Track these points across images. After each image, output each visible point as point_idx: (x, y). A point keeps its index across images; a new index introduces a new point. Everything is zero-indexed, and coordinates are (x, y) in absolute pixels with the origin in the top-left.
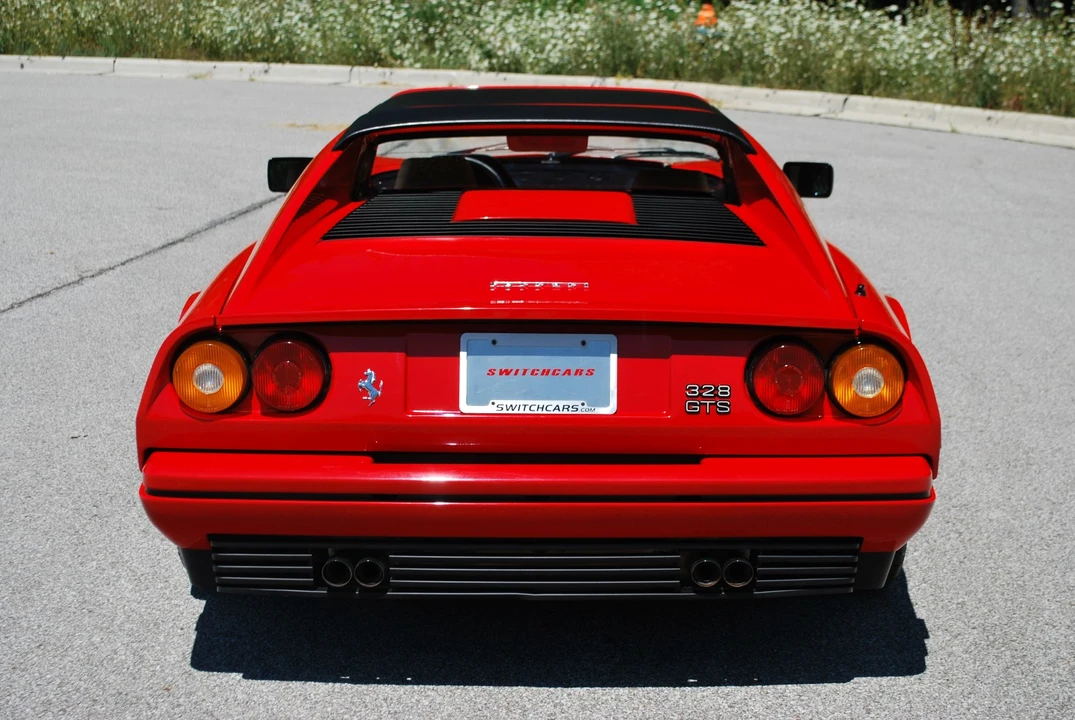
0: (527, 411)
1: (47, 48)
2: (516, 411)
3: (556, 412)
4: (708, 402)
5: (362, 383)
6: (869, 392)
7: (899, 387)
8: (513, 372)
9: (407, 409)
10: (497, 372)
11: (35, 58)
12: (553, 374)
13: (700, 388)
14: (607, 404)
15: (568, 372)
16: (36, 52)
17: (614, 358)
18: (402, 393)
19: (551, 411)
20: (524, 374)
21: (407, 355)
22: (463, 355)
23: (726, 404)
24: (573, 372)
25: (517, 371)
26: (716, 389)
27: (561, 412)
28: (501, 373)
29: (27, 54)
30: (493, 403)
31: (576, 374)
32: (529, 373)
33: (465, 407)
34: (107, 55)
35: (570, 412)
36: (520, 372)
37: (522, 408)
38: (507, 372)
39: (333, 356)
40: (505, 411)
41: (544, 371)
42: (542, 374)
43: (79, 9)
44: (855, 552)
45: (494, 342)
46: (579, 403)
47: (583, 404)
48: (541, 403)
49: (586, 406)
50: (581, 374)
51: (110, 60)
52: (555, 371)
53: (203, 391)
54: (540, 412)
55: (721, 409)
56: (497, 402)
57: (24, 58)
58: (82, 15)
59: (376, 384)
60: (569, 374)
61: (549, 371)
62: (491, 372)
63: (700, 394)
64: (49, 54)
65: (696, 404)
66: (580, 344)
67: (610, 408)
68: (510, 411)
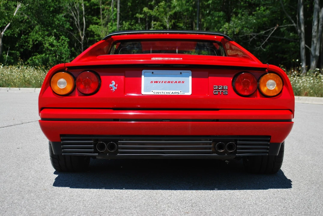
0: (163, 94)
1: (15, 86)
2: (159, 94)
3: (172, 94)
4: (220, 91)
5: (111, 85)
6: (272, 88)
7: (281, 87)
8: (159, 82)
9: (125, 93)
10: (154, 82)
11: (12, 88)
12: (171, 83)
13: (218, 87)
14: (189, 92)
15: (176, 82)
16: (12, 86)
17: (190, 78)
18: (123, 88)
19: (171, 94)
20: (162, 83)
21: (125, 77)
22: (143, 77)
23: (226, 92)
24: (178, 82)
25: (160, 82)
26: (223, 87)
27: (174, 94)
28: (155, 82)
29: (9, 87)
30: (152, 91)
31: (178, 83)
32: (164, 82)
33: (143, 92)
34: (33, 87)
35: (177, 94)
36: (161, 82)
37: (161, 93)
38: (157, 82)
39: (101, 77)
40: (156, 94)
41: (168, 82)
42: (168, 83)
43: (25, 75)
44: (269, 141)
45: (153, 73)
46: (180, 91)
47: (181, 92)
48: (168, 91)
49: (182, 92)
50: (180, 83)
51: (34, 89)
52: (172, 82)
53: (60, 87)
54: (167, 94)
55: (224, 93)
56: (154, 91)
57: (8, 88)
58: (26, 76)
59: (115, 86)
60: (176, 83)
61: (170, 82)
62: (152, 82)
63: (218, 89)
64: (16, 87)
65: (217, 92)
66: (180, 74)
67: (189, 93)
68: (158, 94)
